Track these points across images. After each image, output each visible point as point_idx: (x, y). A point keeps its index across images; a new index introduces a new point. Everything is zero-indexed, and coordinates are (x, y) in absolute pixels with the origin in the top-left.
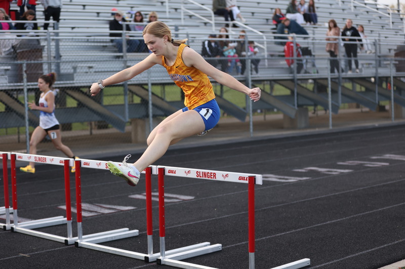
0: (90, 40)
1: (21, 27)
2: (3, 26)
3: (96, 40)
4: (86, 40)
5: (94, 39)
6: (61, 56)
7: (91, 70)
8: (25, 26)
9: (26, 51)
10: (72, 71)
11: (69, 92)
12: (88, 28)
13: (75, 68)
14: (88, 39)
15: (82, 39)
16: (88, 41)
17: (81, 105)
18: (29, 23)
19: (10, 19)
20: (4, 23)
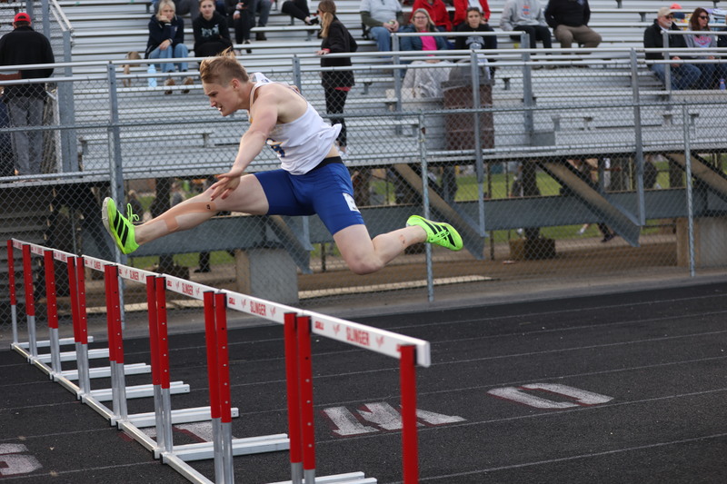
0: (608, 66)
1: (462, 43)
2: (425, 44)
3: (618, 66)
4: (602, 66)
5: (616, 64)
6: (534, 98)
7: (589, 124)
8: (467, 42)
9: (458, 90)
10: (551, 126)
11: (550, 167)
12: (612, 42)
13: (556, 121)
14: (605, 65)
15: (597, 64)
16: (605, 67)
17: (566, 190)
18: (475, 37)
19: (436, 29)
20: (426, 37)
